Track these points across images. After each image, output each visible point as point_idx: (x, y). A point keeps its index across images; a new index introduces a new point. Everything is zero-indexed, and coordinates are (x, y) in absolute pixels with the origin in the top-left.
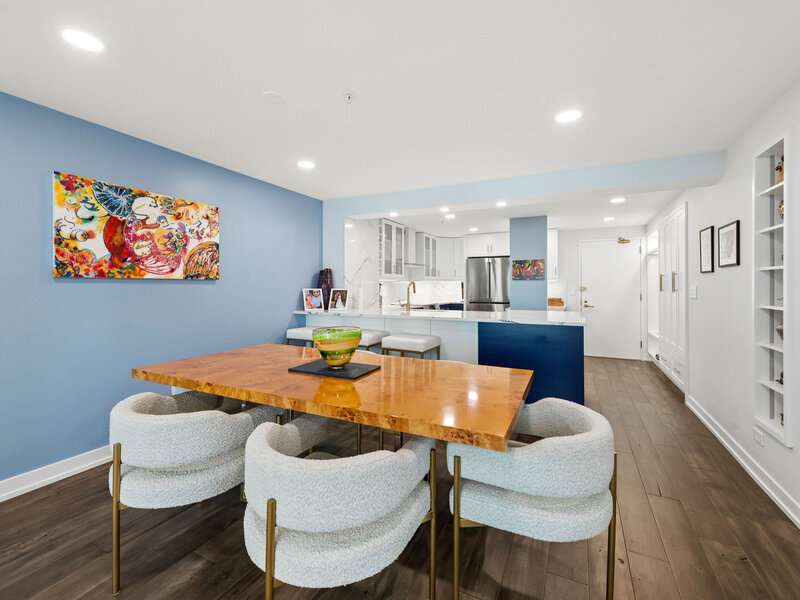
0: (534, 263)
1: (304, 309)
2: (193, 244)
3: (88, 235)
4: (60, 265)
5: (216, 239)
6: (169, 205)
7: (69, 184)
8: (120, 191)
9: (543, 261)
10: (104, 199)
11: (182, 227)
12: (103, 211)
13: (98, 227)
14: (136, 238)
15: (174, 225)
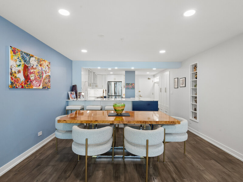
0: (132, 84)
1: (70, 99)
2: (44, 75)
3: (19, 72)
4: (12, 83)
5: (49, 74)
6: (39, 61)
7: (14, 51)
8: (27, 54)
9: (134, 84)
10: (23, 58)
11: (42, 69)
12: (23, 62)
13: (21, 68)
14: (31, 73)
15: (40, 68)
